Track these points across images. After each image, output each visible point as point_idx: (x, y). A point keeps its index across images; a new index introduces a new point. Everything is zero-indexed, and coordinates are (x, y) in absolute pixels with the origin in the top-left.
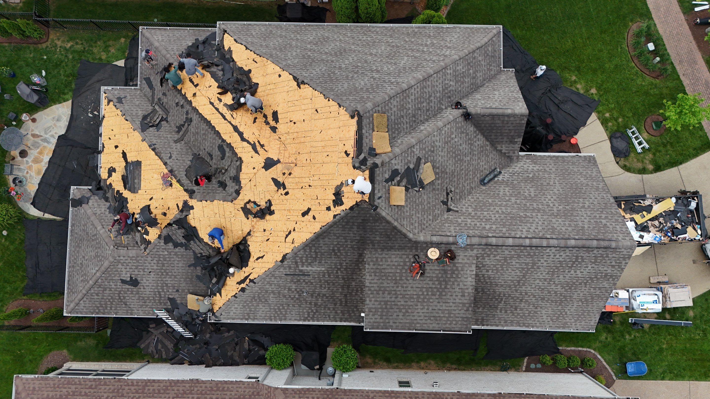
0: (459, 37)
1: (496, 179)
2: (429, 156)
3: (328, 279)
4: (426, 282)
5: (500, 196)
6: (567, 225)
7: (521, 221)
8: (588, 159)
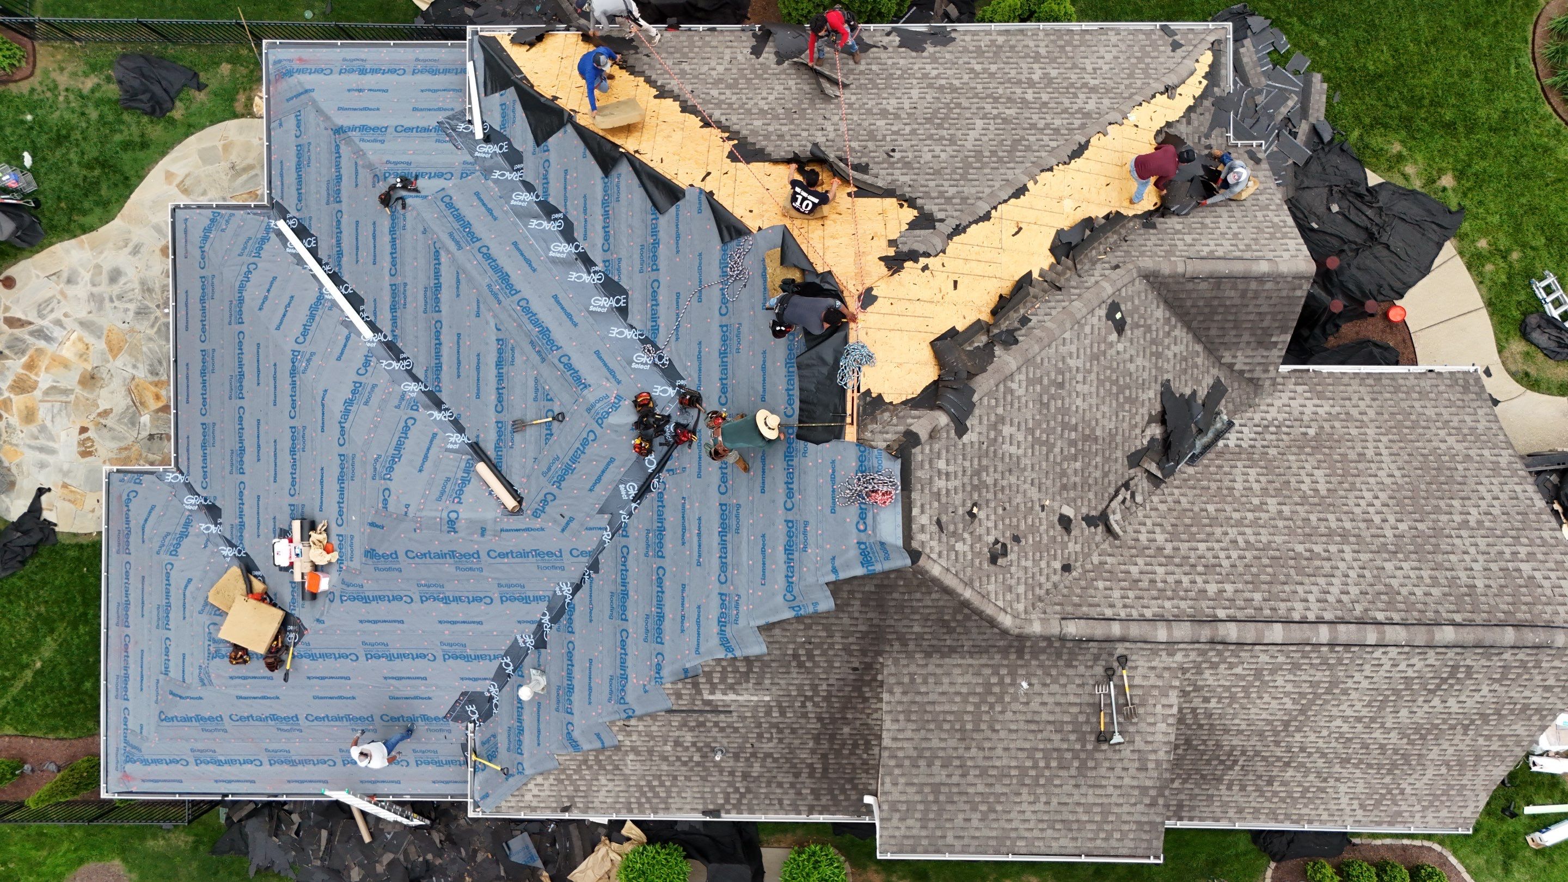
0: (1116, 58)
1: (1221, 443)
2: (1052, 397)
3: (780, 720)
4: (1045, 735)
5: (1237, 494)
6: (1428, 581)
7: (1300, 571)
8: (1461, 382)
